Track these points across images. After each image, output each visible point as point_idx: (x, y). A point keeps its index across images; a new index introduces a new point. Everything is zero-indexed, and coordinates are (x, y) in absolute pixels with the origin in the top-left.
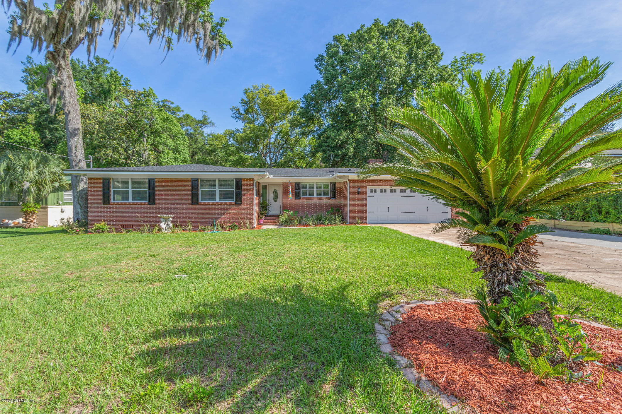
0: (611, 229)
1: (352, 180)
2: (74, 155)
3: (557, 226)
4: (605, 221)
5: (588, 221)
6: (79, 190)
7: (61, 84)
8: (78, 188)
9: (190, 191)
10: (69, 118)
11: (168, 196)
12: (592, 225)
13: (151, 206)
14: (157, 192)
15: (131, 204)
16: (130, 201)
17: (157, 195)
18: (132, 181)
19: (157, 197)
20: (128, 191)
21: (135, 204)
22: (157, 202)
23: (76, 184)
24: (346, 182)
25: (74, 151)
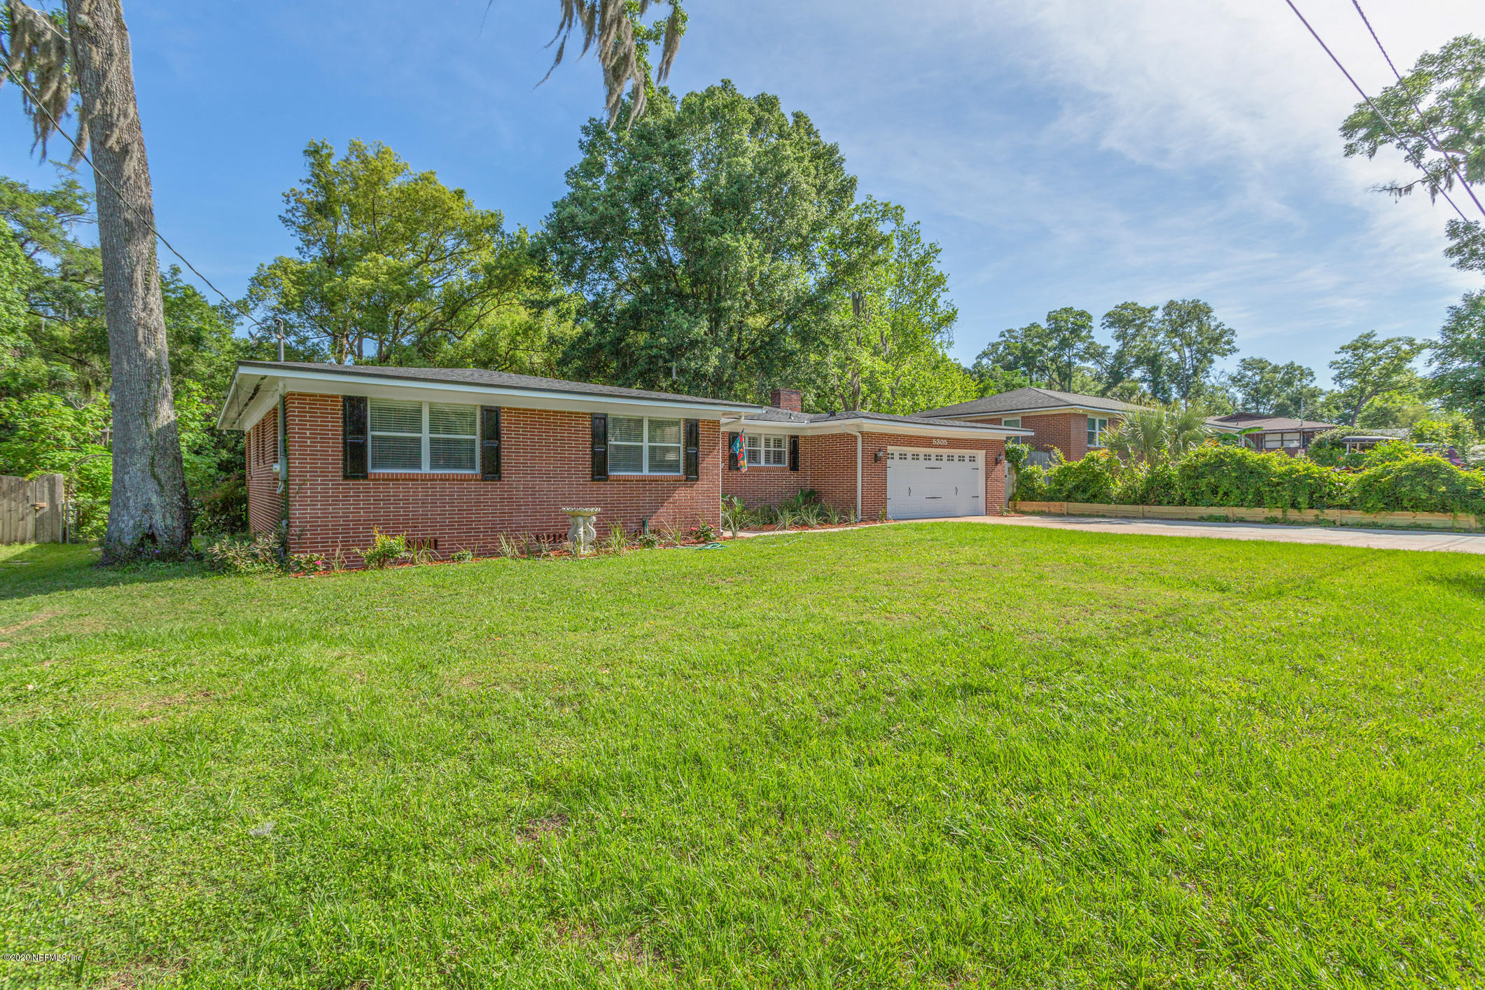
0: (1230, 515)
1: (867, 433)
2: (140, 305)
3: (1147, 514)
4: (1221, 505)
5: (1196, 505)
6: (154, 428)
7: (95, 41)
8: (151, 420)
9: (588, 444)
10: (126, 173)
11: (533, 458)
12: (1203, 510)
13: (489, 485)
14: (504, 445)
15: (425, 479)
16: (426, 469)
17: (504, 452)
18: (431, 412)
19: (504, 460)
20: (419, 440)
21: (444, 479)
22: (505, 473)
23: (145, 407)
24: (856, 437)
25: (141, 292)
